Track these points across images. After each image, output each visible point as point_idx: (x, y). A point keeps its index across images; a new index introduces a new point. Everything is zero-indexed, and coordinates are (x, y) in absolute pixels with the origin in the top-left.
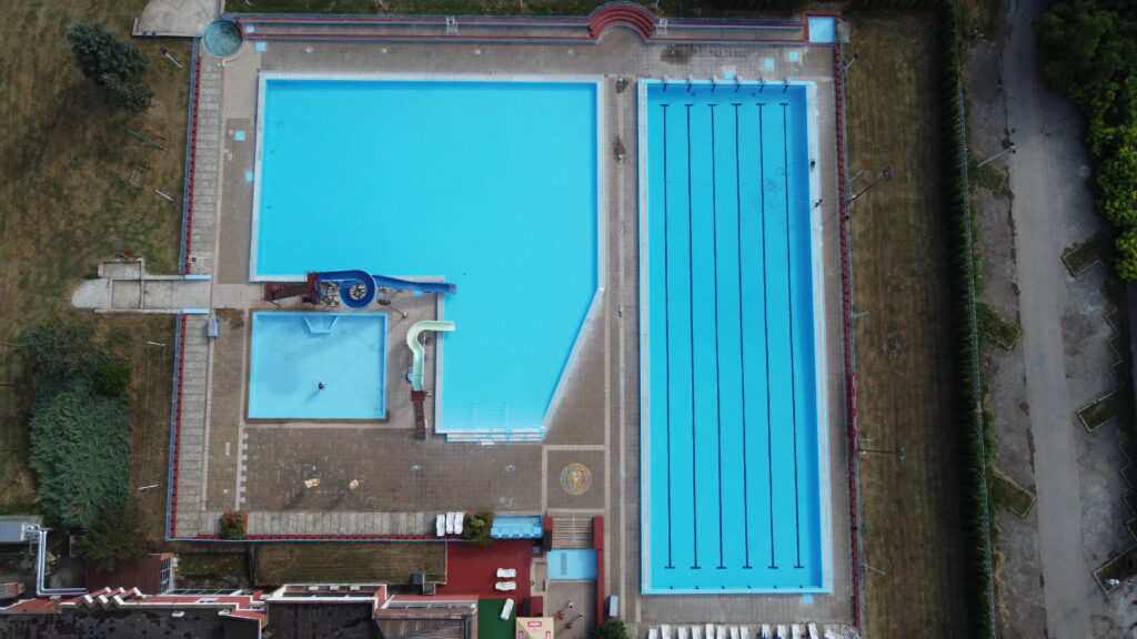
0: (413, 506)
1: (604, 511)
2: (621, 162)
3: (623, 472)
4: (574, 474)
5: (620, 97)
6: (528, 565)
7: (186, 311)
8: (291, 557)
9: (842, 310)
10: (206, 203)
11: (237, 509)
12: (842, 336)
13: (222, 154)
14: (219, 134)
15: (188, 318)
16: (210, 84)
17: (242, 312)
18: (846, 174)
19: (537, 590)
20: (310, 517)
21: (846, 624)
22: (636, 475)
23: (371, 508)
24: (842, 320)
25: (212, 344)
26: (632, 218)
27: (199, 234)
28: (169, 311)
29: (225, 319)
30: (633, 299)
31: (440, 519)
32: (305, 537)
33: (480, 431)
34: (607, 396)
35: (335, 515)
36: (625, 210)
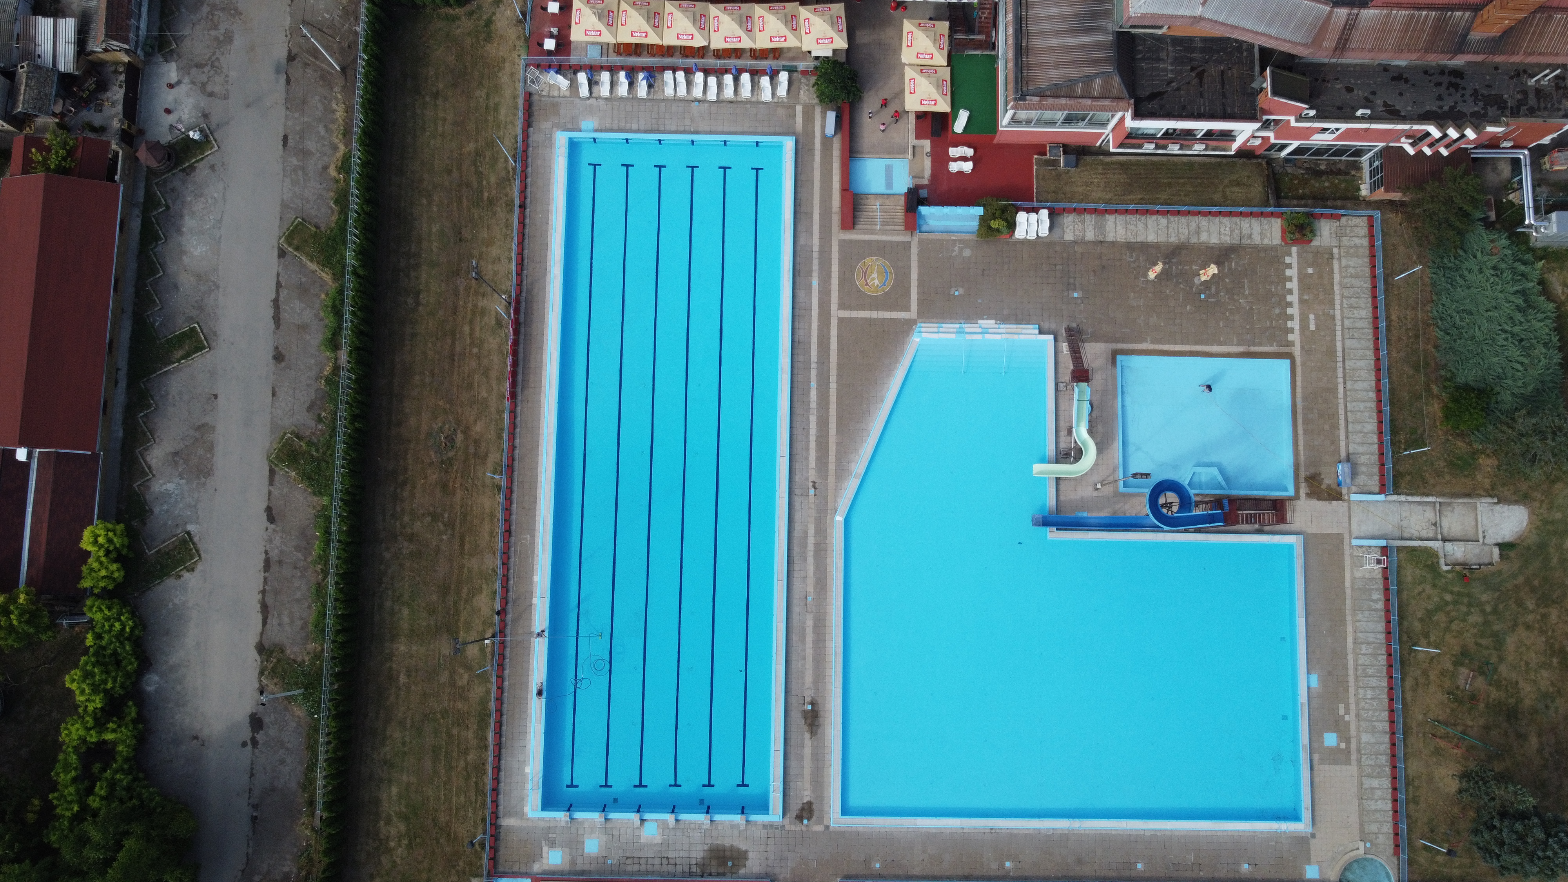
0: (1079, 249)
1: (838, 235)
2: (808, 699)
3: (815, 283)
4: (876, 282)
5: (807, 795)
6: (934, 176)
7: (1381, 497)
8: (1224, 192)
9: (515, 488)
10: (1368, 643)
11: (1294, 249)
12: (517, 452)
13: (1353, 713)
14: (1359, 742)
15: (1377, 489)
16: (1378, 815)
17: (1309, 495)
18: (494, 679)
19: (923, 147)
20: (1204, 237)
21: (540, 95)
22: (798, 278)
23: (1130, 246)
24: (516, 473)
25: (1343, 454)
26: (795, 617)
27: (1373, 601)
28: (1403, 498)
29: (1329, 486)
30: (797, 505)
31: (1044, 231)
32: (1210, 213)
33: (998, 337)
34: (833, 379)
35: (1173, 239)
36: (804, 629)
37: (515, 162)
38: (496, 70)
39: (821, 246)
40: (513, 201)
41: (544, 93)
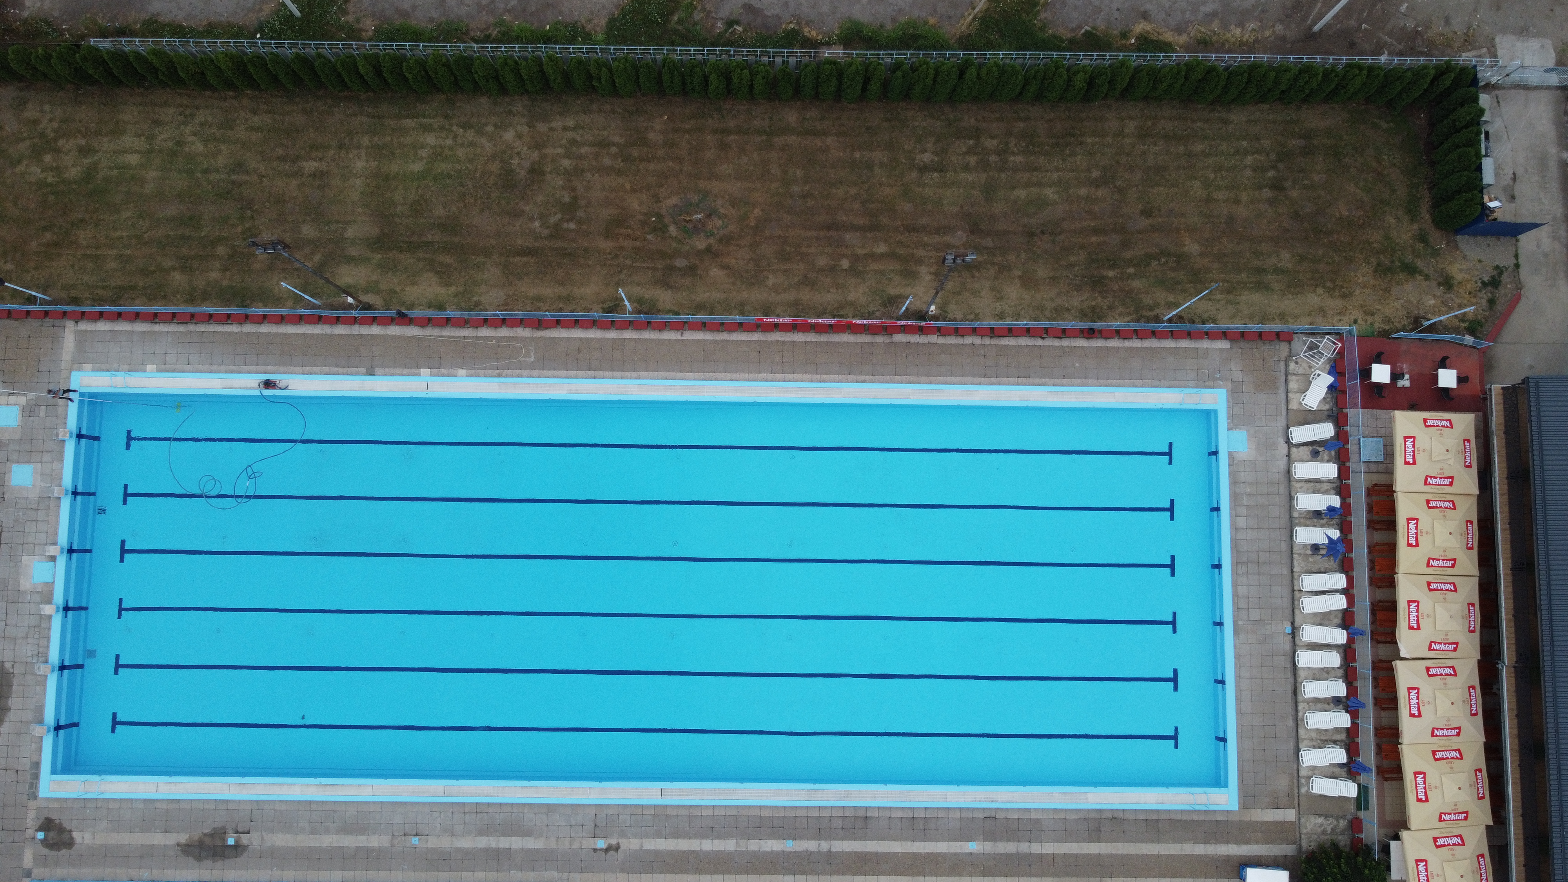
2: (245, 839)
3: (973, 847)
9: (611, 333)
12: (674, 334)
21: (1288, 359)
37: (1170, 320)
38: (1329, 284)
39: (1041, 857)
40: (1100, 318)
41: (1292, 366)
